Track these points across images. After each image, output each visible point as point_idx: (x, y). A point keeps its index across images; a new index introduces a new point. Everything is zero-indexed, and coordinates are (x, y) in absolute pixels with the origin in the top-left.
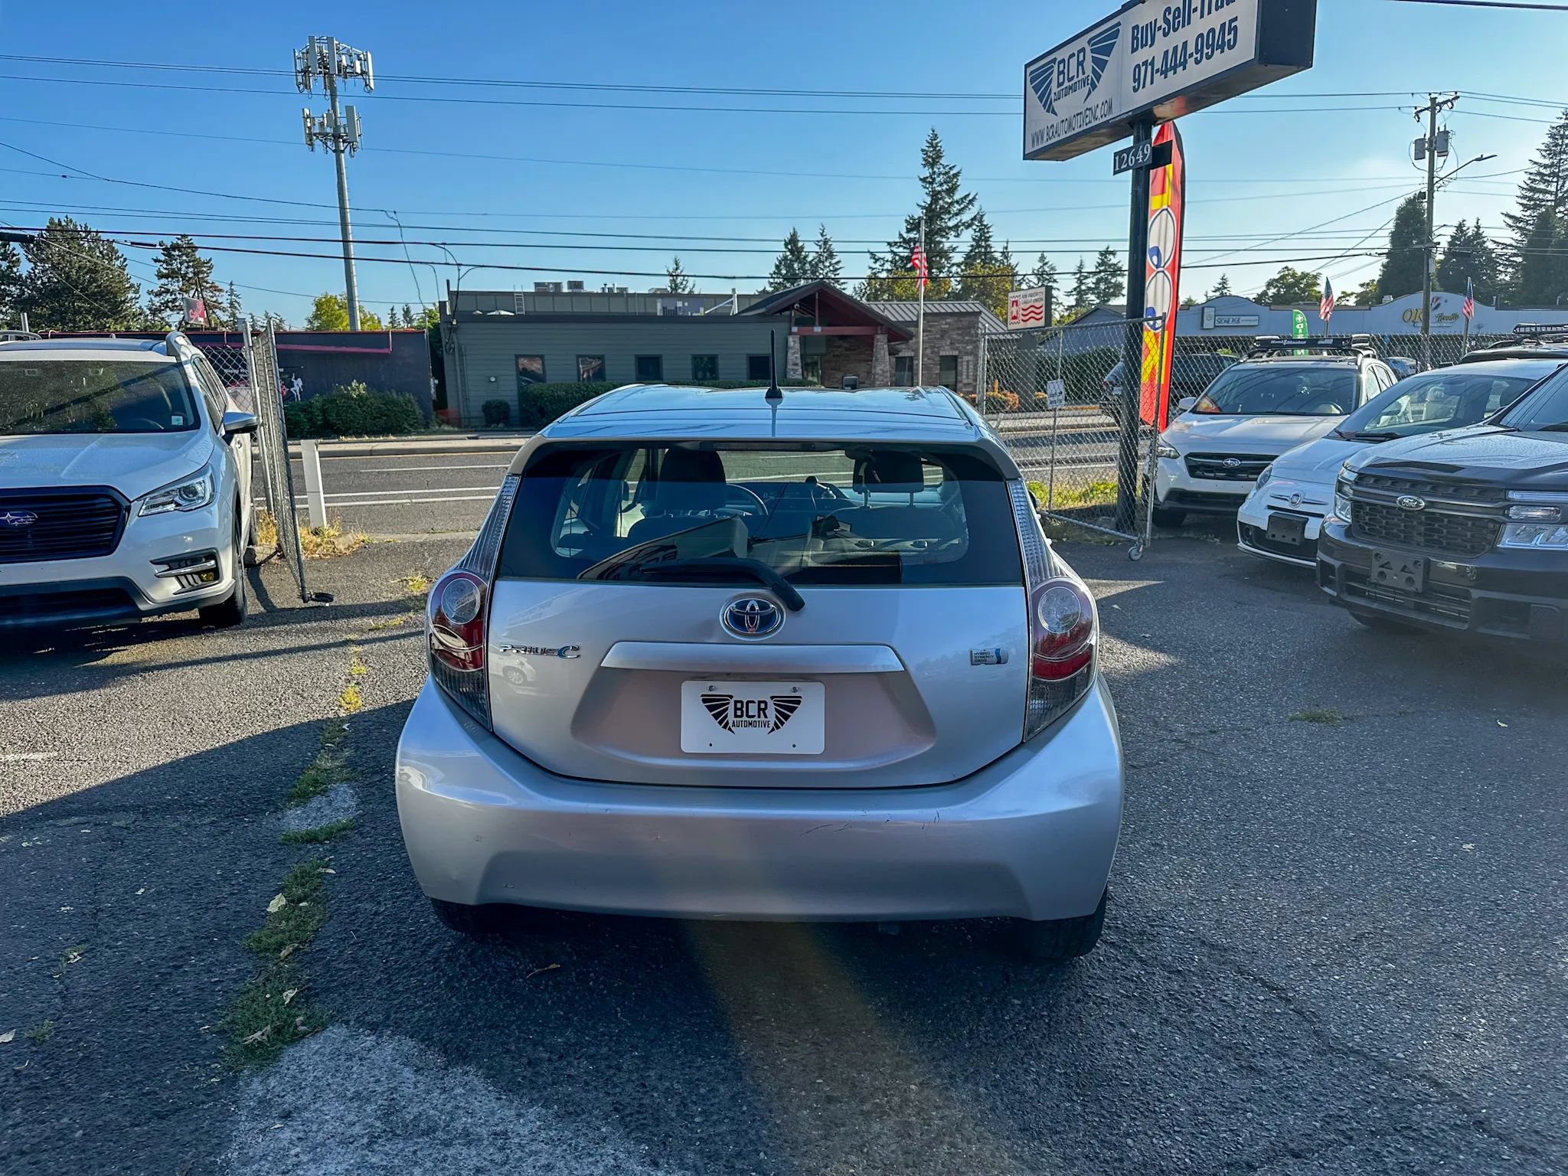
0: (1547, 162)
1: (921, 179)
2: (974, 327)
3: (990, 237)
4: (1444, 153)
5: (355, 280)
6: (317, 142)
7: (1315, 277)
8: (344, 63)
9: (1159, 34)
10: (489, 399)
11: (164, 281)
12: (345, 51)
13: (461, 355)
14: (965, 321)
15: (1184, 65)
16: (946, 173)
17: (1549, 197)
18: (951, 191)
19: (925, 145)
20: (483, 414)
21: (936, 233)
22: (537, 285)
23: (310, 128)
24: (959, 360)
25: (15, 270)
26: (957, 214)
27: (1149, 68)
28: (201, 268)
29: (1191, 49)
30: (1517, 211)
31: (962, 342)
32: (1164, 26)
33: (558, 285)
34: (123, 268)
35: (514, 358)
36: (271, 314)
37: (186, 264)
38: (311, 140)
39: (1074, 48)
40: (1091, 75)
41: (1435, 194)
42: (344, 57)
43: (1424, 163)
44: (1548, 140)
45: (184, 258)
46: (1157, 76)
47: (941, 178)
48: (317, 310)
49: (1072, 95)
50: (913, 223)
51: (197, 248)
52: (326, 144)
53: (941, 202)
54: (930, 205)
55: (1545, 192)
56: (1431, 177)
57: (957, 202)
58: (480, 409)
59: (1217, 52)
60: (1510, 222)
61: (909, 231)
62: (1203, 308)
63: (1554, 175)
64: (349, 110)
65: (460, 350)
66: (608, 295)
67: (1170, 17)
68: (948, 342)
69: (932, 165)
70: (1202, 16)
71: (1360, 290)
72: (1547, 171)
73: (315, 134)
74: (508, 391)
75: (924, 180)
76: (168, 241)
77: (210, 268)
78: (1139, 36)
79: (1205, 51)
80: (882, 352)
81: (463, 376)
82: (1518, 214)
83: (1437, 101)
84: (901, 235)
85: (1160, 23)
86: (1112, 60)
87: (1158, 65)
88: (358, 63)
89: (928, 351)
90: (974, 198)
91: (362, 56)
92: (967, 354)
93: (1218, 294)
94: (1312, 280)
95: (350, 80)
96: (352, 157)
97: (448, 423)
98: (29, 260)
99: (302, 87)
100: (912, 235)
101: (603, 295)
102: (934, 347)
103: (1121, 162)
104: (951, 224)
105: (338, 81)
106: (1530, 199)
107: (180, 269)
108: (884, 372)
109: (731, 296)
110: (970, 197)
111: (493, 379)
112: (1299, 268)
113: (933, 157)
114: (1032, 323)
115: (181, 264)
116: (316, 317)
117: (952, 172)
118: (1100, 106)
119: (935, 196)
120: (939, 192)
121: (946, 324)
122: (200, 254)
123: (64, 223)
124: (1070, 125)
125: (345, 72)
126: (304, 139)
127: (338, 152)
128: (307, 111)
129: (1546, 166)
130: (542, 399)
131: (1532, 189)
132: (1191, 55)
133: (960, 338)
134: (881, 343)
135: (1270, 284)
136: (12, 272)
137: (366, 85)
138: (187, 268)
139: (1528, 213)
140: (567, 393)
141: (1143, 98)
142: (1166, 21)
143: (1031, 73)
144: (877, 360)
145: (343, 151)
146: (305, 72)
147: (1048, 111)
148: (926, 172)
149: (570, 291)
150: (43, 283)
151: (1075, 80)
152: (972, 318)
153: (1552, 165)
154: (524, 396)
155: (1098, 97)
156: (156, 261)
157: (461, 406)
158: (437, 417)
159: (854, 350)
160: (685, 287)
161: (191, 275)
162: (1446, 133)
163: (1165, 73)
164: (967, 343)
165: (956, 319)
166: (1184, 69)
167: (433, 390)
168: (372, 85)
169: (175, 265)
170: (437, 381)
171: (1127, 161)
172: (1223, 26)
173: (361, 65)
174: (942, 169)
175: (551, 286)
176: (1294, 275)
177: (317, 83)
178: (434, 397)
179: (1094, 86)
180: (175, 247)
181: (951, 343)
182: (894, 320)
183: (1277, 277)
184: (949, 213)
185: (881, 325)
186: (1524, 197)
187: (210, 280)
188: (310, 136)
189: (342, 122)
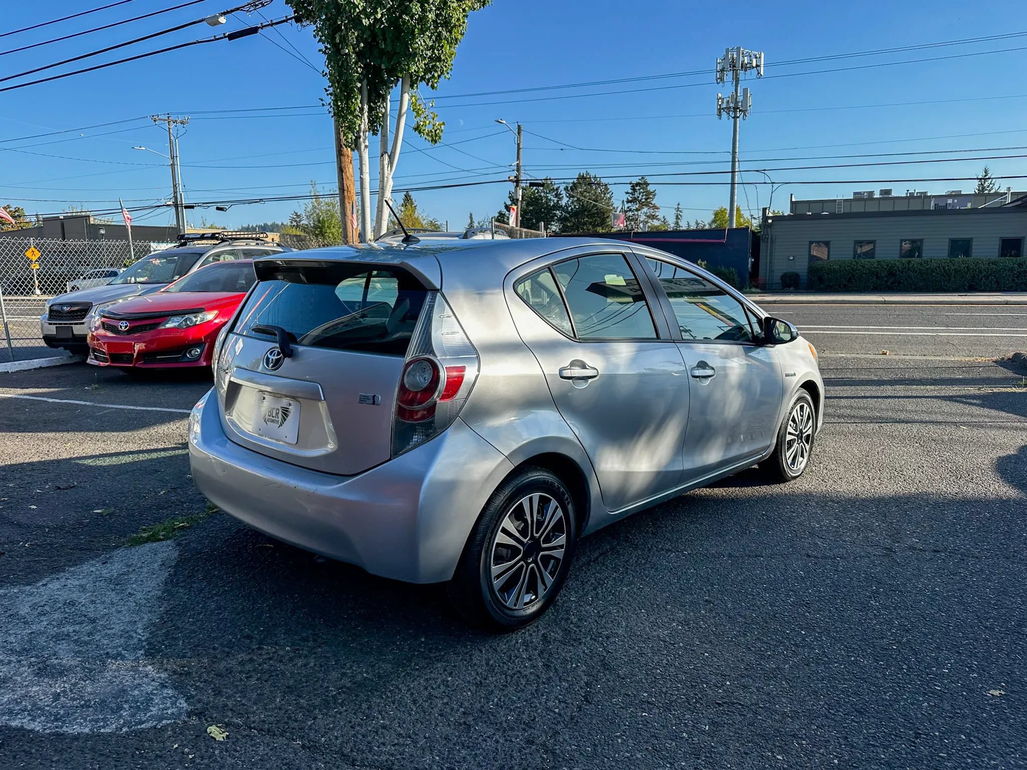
5: (736, 197)
6: (724, 115)
8: (746, 62)
10: (785, 271)
11: (629, 204)
12: (747, 54)
13: (772, 242)
20: (780, 281)
22: (855, 194)
23: (720, 105)
25: (560, 202)
28: (649, 195)
33: (871, 193)
34: (610, 199)
35: (808, 243)
36: (699, 221)
37: (642, 194)
38: (720, 112)
42: (746, 58)
45: (642, 190)
48: (715, 218)
51: (649, 184)
52: (729, 114)
58: (780, 277)
64: (745, 91)
65: (772, 238)
66: (911, 197)
73: (723, 109)
74: (801, 267)
76: (635, 180)
77: (654, 195)
81: (771, 256)
88: (754, 61)
91: (758, 56)
95: (748, 71)
96: (744, 120)
97: (756, 287)
98: (567, 197)
99: (719, 80)
101: (906, 198)
105: (741, 74)
107: (638, 197)
109: (1005, 194)
111: (791, 258)
115: (639, 194)
116: (714, 221)
122: (650, 188)
123: (585, 175)
125: (744, 67)
126: (716, 111)
127: (735, 118)
128: (720, 95)
130: (822, 271)
136: (559, 204)
137: (758, 73)
138: (642, 196)
140: (840, 267)
145: (738, 117)
146: (722, 70)
149: (881, 196)
150: (572, 209)
154: (812, 270)
156: (627, 193)
157: (768, 275)
158: (751, 282)
160: (992, 188)
161: (643, 200)
167: (750, 266)
168: (762, 73)
169: (636, 195)
170: (753, 260)
173: (757, 61)
175: (866, 194)
177: (729, 76)
178: (750, 270)
180: (638, 184)
187: (653, 202)
188: (720, 110)
189: (740, 99)
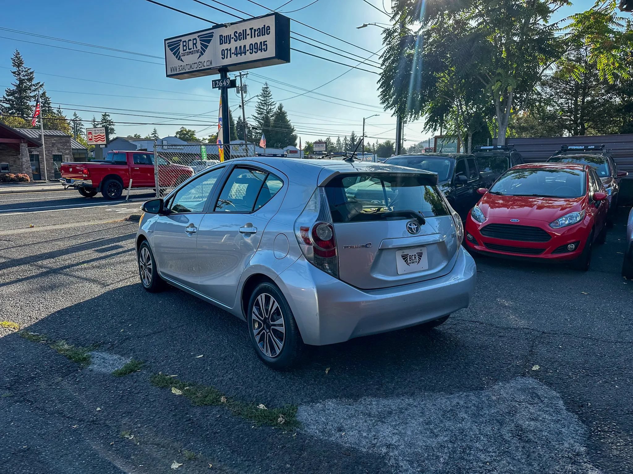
0: (263, 99)
1: (12, 72)
2: (68, 143)
3: (50, 103)
4: (245, 92)
7: (193, 132)
9: (232, 40)
14: (64, 140)
15: (245, 53)
16: (26, 71)
17: (265, 111)
18: (30, 80)
19: (13, 57)
21: (24, 98)
24: (63, 157)
26: (34, 91)
27: (229, 52)
29: (248, 48)
30: (256, 115)
31: (63, 149)
32: (234, 37)
39: (191, 37)
40: (200, 49)
41: (244, 106)
43: (240, 95)
44: (262, 92)
46: (233, 55)
47: (24, 73)
49: (190, 55)
50: (10, 92)
53: (25, 84)
54: (19, 85)
55: (263, 109)
56: (243, 101)
57: (34, 85)
59: (259, 52)
60: (254, 118)
61: (8, 96)
62: (162, 141)
63: (265, 104)
67: (237, 35)
68: (56, 149)
69: (18, 67)
70: (251, 37)
71: (209, 138)
72: (263, 102)
75: (14, 73)
78: (223, 39)
79: (254, 50)
80: (25, 151)
82: (257, 116)
83: (242, 74)
84: (4, 97)
85: (233, 36)
86: (210, 45)
87: (233, 51)
89: (47, 152)
90: (43, 84)
92: (66, 154)
93: (153, 135)
94: (193, 133)
100: (10, 97)
102: (49, 150)
103: (216, 84)
104: (32, 94)
106: (259, 111)
108: (27, 161)
110: (41, 84)
112: (188, 128)
113: (18, 63)
114: (100, 142)
117: (29, 71)
118: (206, 62)
119: (21, 81)
120: (24, 80)
121: (54, 140)
124: (191, 67)
129: (263, 101)
131: (260, 108)
132: (248, 50)
133: (62, 147)
134: (24, 148)
135: (177, 133)
139: (259, 116)
141: (227, 62)
142: (235, 35)
143: (168, 43)
144: (22, 155)
147: (179, 59)
148: (15, 69)
151: (192, 50)
152: (67, 139)
153: (264, 100)
155: (204, 58)
159: (5, 150)
162: (246, 85)
163: (236, 55)
164: (66, 149)
165: (59, 138)
166: (245, 54)
171: (219, 84)
172: (261, 43)
174: (23, 69)
176: (186, 131)
179: (202, 54)
181: (58, 149)
182: (31, 137)
183: (180, 130)
184: (30, 90)
185: (23, 139)
186: (257, 110)
